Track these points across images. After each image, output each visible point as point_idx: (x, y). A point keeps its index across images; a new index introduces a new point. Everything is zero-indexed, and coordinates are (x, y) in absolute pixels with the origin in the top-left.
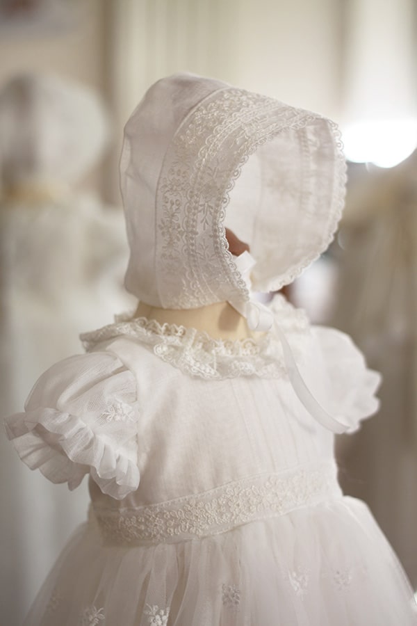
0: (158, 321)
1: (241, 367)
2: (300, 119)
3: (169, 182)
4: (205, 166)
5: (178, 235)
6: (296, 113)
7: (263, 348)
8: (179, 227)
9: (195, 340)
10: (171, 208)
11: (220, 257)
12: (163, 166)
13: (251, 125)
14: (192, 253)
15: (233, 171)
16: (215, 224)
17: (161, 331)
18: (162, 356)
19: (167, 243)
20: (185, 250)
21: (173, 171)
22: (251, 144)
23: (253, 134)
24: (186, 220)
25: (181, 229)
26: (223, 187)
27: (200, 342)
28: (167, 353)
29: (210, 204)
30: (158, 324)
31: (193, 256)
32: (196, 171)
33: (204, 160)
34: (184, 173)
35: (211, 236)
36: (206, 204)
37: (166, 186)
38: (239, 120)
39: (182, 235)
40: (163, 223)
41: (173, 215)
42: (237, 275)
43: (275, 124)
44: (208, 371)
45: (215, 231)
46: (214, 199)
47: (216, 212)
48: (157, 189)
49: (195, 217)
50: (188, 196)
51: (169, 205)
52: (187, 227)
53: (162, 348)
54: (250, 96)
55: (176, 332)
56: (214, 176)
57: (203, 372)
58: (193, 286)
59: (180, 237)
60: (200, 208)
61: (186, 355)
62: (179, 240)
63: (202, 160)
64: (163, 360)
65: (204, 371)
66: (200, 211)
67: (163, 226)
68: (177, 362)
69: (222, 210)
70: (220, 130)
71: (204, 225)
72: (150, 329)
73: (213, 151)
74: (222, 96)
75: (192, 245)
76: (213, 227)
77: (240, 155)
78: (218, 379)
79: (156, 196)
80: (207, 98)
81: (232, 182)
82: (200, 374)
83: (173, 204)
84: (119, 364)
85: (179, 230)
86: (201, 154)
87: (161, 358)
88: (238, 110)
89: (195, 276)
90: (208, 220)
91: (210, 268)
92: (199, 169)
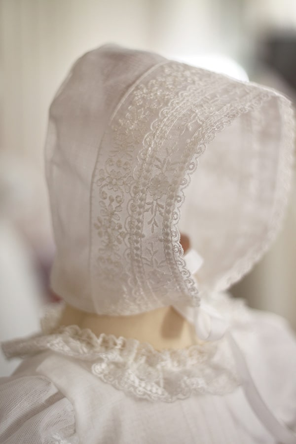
0: (93, 331)
1: (193, 384)
2: (254, 98)
3: (106, 175)
4: (152, 157)
5: (119, 237)
6: (248, 91)
7: (211, 355)
8: (120, 227)
9: (137, 354)
10: (110, 205)
11: (171, 263)
12: (99, 155)
13: (202, 106)
14: (136, 258)
15: (187, 164)
16: (167, 226)
17: (97, 343)
18: (102, 376)
19: (105, 244)
20: (128, 255)
21: (111, 161)
22: (207, 130)
23: (207, 118)
24: (129, 219)
25: (123, 230)
26: (175, 183)
27: (143, 355)
28: (106, 372)
29: (159, 203)
30: (93, 336)
31: (138, 261)
32: (140, 162)
33: (150, 149)
34: (126, 164)
35: (161, 240)
36: (155, 202)
37: (103, 179)
38: (188, 100)
39: (124, 238)
40: (100, 222)
41: (112, 214)
42: (190, 282)
43: (229, 105)
44: (154, 390)
45: (167, 234)
46: (165, 197)
47: (168, 212)
48: (92, 182)
49: (141, 217)
50: (131, 192)
51: (107, 202)
52: (131, 228)
53: (101, 366)
54: (194, 71)
55: (115, 344)
56: (164, 169)
57: (149, 393)
58: (135, 293)
59: (122, 239)
60: (147, 207)
61: (129, 374)
62: (120, 242)
63: (147, 150)
64: (102, 381)
65: (151, 391)
66: (147, 211)
67: (99, 225)
68: (119, 383)
69: (176, 210)
70: (167, 113)
71: (153, 227)
72: (84, 341)
73: (161, 138)
74: (163, 71)
75: (137, 249)
76: (163, 229)
77: (195, 143)
78: (166, 401)
79: (91, 190)
80: (146, 75)
81: (186, 177)
82: (146, 397)
83: (112, 200)
84: (53, 391)
85: (120, 231)
86: (146, 142)
87: (100, 379)
88: (184, 88)
89: (139, 283)
90: (157, 222)
91: (158, 275)
92: (145, 160)
